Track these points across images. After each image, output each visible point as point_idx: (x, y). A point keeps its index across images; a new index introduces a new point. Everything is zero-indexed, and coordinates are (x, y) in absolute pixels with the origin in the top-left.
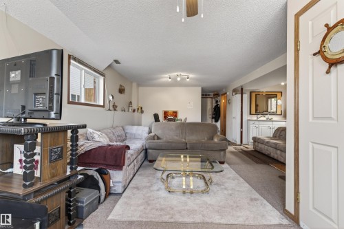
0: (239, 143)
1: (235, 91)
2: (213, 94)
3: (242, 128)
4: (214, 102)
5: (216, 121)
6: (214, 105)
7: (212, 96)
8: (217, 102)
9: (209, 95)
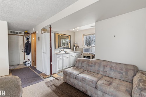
0: (48, 73)
1: (43, 30)
2: (24, 32)
3: (51, 61)
4: (25, 39)
5: (28, 54)
6: (26, 41)
7: (24, 34)
8: (28, 39)
9: (20, 33)
